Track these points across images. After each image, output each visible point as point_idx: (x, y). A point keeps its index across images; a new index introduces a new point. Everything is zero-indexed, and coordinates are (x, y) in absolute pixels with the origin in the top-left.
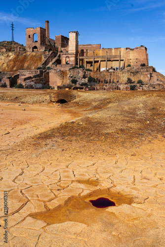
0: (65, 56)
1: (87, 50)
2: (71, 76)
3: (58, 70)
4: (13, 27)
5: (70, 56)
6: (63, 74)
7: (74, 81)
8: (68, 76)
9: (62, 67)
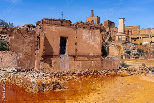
0: (118, 35)
1: (131, 30)
2: (125, 48)
3: (115, 45)
4: (62, 14)
5: (121, 35)
6: (119, 47)
7: (128, 52)
8: (123, 48)
9: (116, 42)
